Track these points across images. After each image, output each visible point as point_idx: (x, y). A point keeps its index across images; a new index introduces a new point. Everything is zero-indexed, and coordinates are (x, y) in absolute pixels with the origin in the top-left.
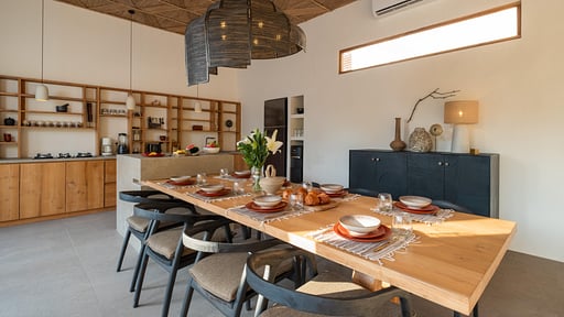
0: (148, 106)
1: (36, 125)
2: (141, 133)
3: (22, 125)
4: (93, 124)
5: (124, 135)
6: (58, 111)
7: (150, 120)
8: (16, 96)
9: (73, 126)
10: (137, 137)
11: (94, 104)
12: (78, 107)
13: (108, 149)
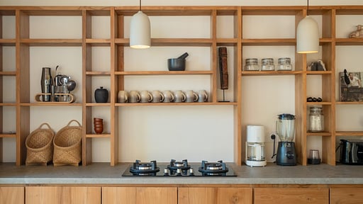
0: (341, 42)
1: (139, 100)
2: (325, 112)
3: (118, 100)
4: (229, 95)
5: (290, 117)
6: (171, 69)
7: (346, 78)
8: (109, 44)
9: (195, 100)
10: (316, 123)
11: (231, 50)
12: (202, 58)
13: (258, 152)
